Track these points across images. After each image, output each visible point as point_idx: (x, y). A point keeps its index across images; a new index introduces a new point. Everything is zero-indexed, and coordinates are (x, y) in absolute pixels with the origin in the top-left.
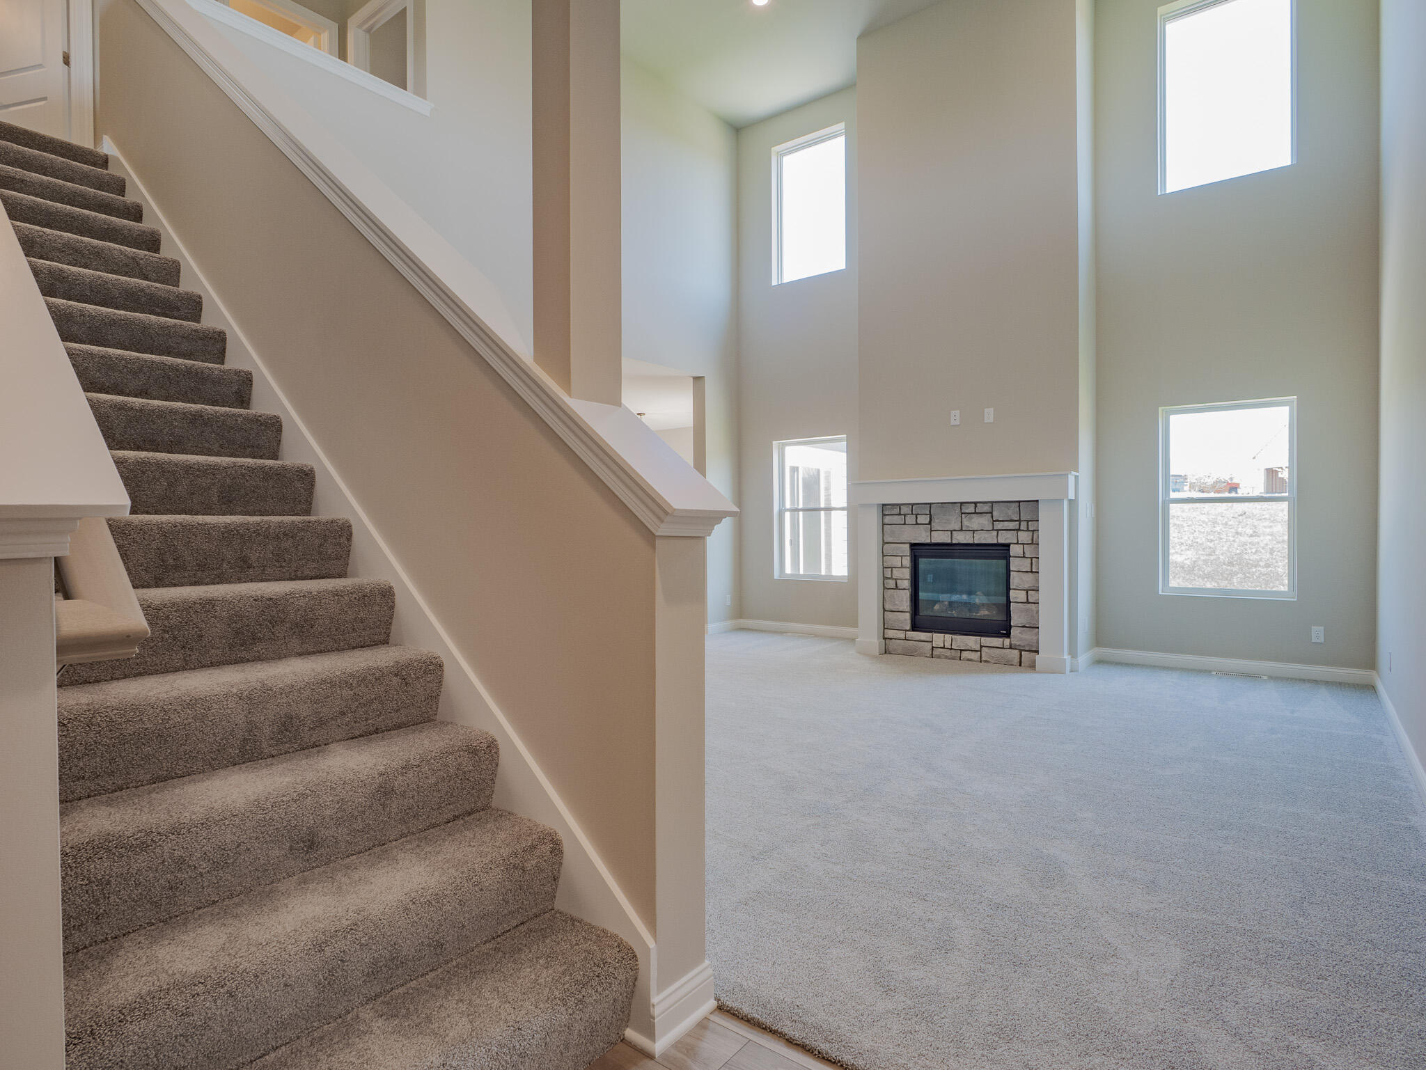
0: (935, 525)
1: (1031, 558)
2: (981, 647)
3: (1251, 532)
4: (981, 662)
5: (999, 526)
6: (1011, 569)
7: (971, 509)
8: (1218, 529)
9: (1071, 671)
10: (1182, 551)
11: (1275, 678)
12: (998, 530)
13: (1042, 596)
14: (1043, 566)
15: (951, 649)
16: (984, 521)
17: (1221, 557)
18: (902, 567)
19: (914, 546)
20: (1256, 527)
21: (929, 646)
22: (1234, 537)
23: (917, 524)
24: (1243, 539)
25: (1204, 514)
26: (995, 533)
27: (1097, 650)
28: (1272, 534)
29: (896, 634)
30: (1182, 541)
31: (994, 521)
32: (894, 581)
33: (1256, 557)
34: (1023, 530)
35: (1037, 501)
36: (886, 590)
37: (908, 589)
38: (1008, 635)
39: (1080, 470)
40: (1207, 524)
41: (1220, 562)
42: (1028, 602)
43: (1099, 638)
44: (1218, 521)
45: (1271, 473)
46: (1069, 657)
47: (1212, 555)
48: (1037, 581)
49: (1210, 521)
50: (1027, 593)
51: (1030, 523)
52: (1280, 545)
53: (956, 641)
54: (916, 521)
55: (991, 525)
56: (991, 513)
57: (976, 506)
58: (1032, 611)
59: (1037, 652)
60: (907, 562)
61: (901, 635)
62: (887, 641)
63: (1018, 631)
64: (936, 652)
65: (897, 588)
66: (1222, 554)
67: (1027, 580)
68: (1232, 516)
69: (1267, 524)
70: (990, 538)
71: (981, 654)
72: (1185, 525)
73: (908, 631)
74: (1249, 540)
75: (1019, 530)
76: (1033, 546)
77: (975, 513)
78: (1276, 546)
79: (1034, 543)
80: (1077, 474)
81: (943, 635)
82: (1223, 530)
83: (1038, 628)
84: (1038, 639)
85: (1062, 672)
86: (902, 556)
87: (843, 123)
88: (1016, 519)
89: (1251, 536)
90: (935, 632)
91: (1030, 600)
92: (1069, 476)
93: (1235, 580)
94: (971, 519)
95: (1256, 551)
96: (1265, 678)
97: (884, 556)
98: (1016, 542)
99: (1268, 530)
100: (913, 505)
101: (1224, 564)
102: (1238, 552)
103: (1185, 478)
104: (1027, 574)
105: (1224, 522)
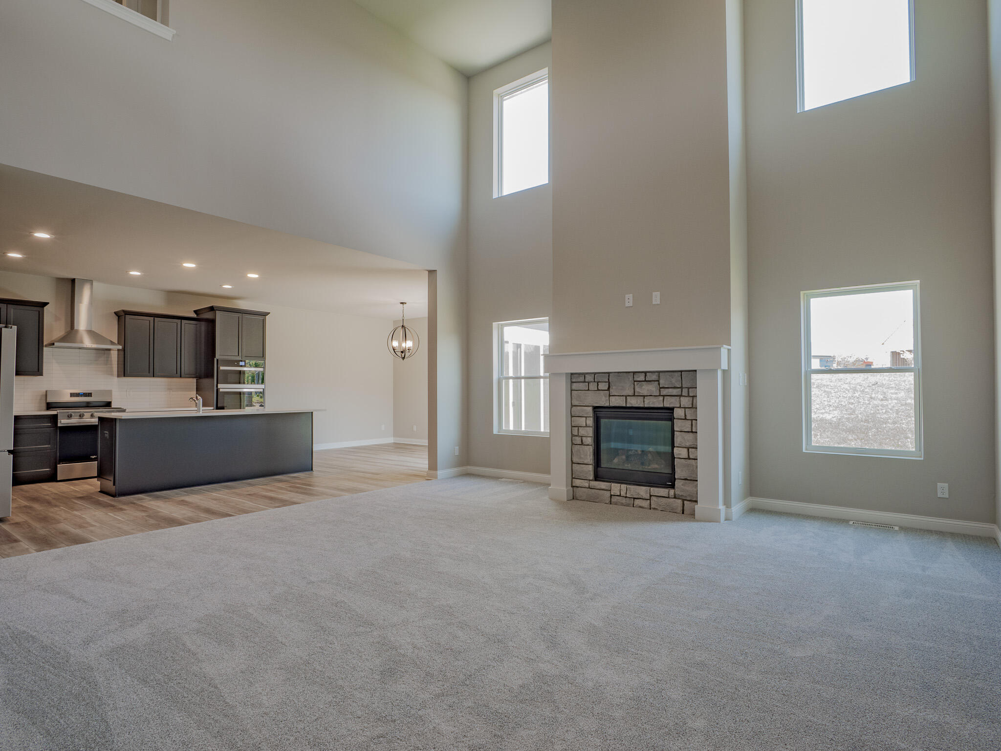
0: (613, 391)
1: (692, 420)
2: (651, 496)
3: (882, 397)
4: (650, 509)
5: (664, 392)
6: (675, 429)
7: (642, 378)
8: (857, 394)
9: (726, 520)
10: (830, 411)
11: (906, 529)
12: (664, 396)
13: (700, 453)
14: (700, 427)
15: (626, 497)
16: (652, 388)
17: (860, 416)
18: (586, 426)
19: (596, 408)
20: (885, 393)
21: (608, 494)
22: (869, 401)
23: (598, 390)
24: (875, 402)
25: (847, 383)
26: (661, 398)
27: (750, 499)
28: (897, 399)
29: (581, 483)
30: (831, 403)
31: (660, 388)
32: (580, 438)
33: (885, 416)
34: (684, 396)
35: (696, 371)
36: (574, 446)
37: (591, 445)
38: (673, 486)
39: (731, 345)
40: (849, 391)
41: (859, 420)
42: (689, 458)
43: (753, 487)
44: (857, 389)
45: (895, 355)
46: (724, 507)
47: (853, 414)
48: (696, 439)
49: (851, 389)
50: (688, 450)
51: (690, 390)
52: (903, 407)
53: (630, 491)
54: (598, 388)
55: (658, 391)
56: (658, 381)
57: (646, 375)
58: (693, 465)
59: (696, 501)
60: (590, 422)
61: (586, 484)
62: (575, 488)
63: (680, 484)
64: (614, 499)
65: (582, 444)
66: (860, 414)
67: (688, 439)
68: (867, 385)
69: (893, 391)
70: (657, 403)
71: (650, 502)
72: (833, 391)
73: (591, 480)
74: (880, 403)
75: (681, 396)
76: (693, 410)
77: (645, 381)
78: (901, 408)
79: (694, 407)
80: (729, 347)
81: (619, 485)
82: (862, 395)
83: (697, 481)
84: (697, 490)
85: (718, 521)
86: (586, 417)
87: (547, 69)
88: (679, 386)
89: (882, 400)
90: (613, 482)
91: (691, 457)
92: (722, 349)
93: (870, 434)
94: (641, 386)
95: (886, 411)
96: (897, 528)
97: (572, 416)
98: (679, 406)
99: (894, 396)
100: (595, 374)
101: (862, 421)
102: (872, 412)
103: (834, 358)
104: (687, 434)
105: (862, 390)
